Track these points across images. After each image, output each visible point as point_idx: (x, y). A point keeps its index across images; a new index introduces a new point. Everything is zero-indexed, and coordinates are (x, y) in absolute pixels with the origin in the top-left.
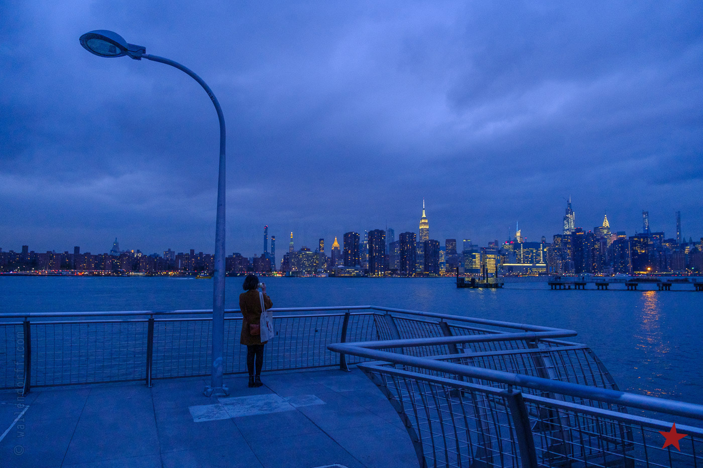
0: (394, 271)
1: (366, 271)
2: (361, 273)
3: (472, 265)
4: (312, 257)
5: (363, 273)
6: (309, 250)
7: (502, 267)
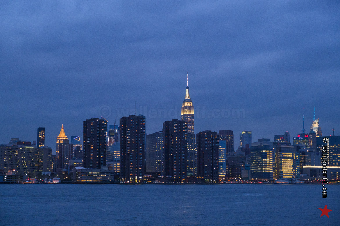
0: (156, 175)
1: (117, 176)
2: (110, 178)
3: (261, 166)
4: (33, 154)
5: (113, 178)
6: (28, 144)
7: (302, 171)
